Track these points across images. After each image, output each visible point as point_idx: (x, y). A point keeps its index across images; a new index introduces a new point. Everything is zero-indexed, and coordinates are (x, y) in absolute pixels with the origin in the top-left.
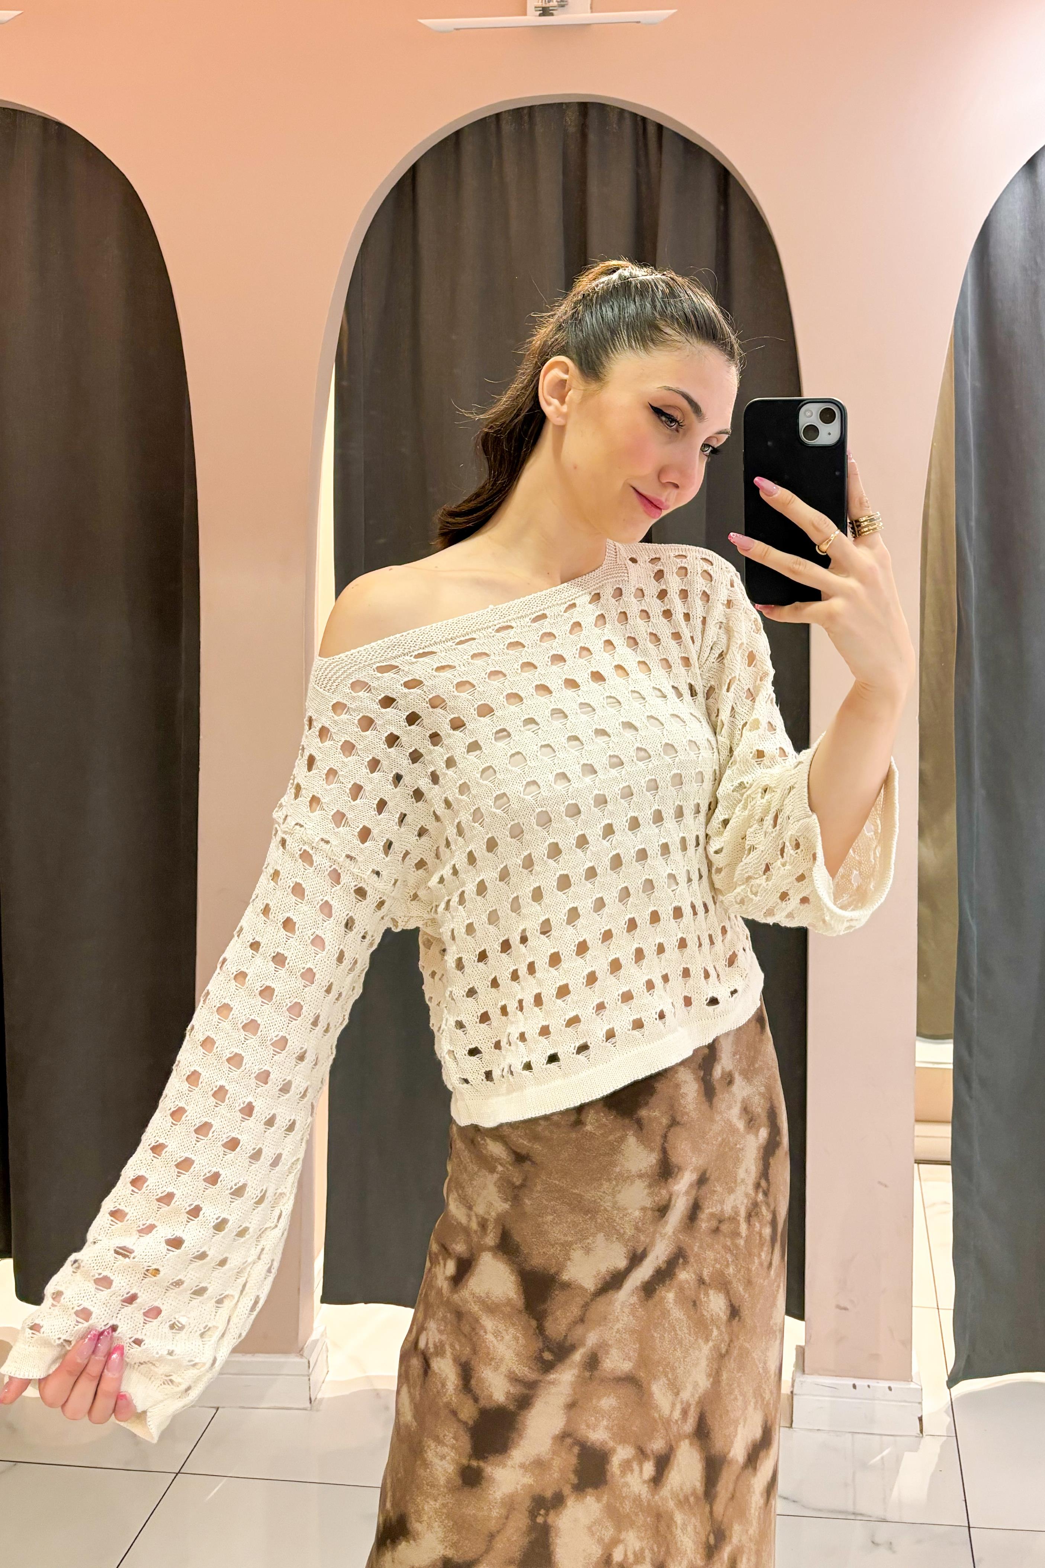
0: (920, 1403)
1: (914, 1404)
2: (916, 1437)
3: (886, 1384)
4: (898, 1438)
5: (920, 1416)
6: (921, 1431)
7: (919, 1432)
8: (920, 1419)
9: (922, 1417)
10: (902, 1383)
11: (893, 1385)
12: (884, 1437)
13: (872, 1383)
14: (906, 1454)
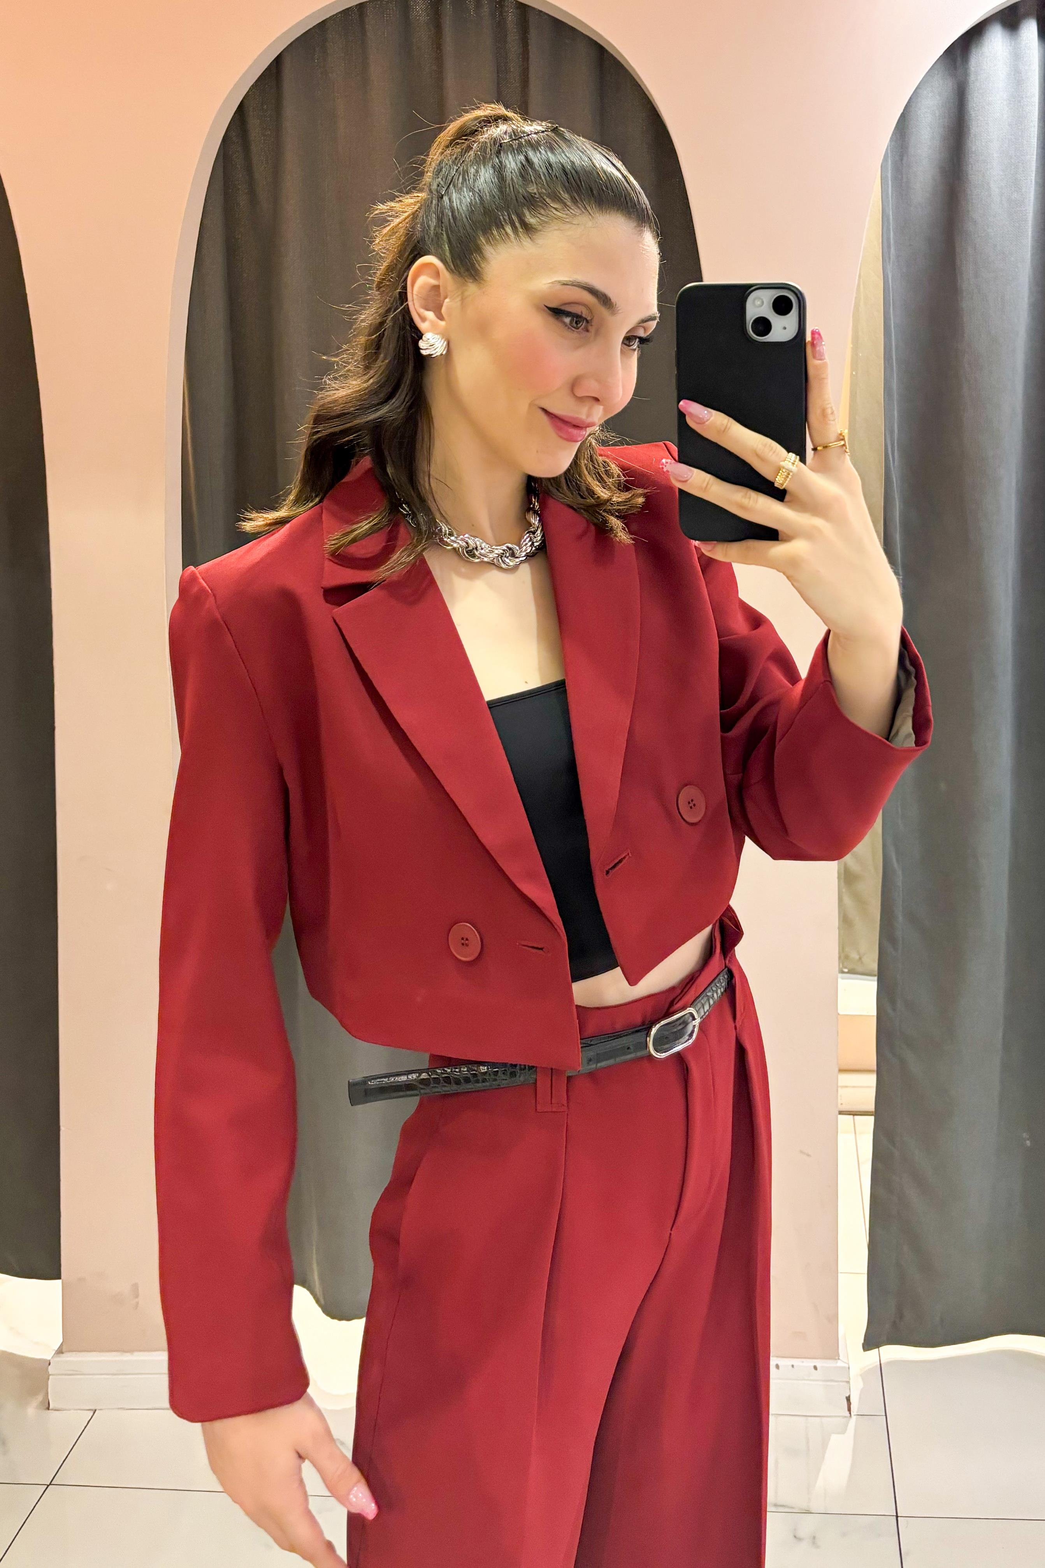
0: (848, 1382)
1: (841, 1383)
2: (845, 1417)
3: (811, 1363)
4: (824, 1419)
5: (847, 1395)
6: (849, 1410)
7: (848, 1413)
8: (848, 1399)
9: (849, 1397)
10: (831, 1361)
11: (819, 1363)
12: (809, 1418)
13: (795, 1362)
14: (834, 1437)
